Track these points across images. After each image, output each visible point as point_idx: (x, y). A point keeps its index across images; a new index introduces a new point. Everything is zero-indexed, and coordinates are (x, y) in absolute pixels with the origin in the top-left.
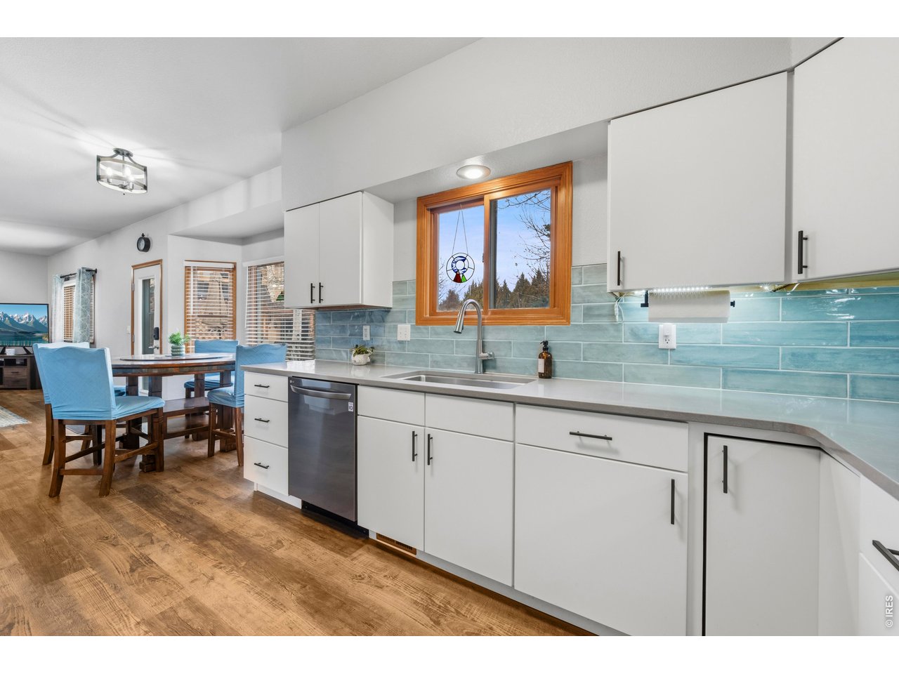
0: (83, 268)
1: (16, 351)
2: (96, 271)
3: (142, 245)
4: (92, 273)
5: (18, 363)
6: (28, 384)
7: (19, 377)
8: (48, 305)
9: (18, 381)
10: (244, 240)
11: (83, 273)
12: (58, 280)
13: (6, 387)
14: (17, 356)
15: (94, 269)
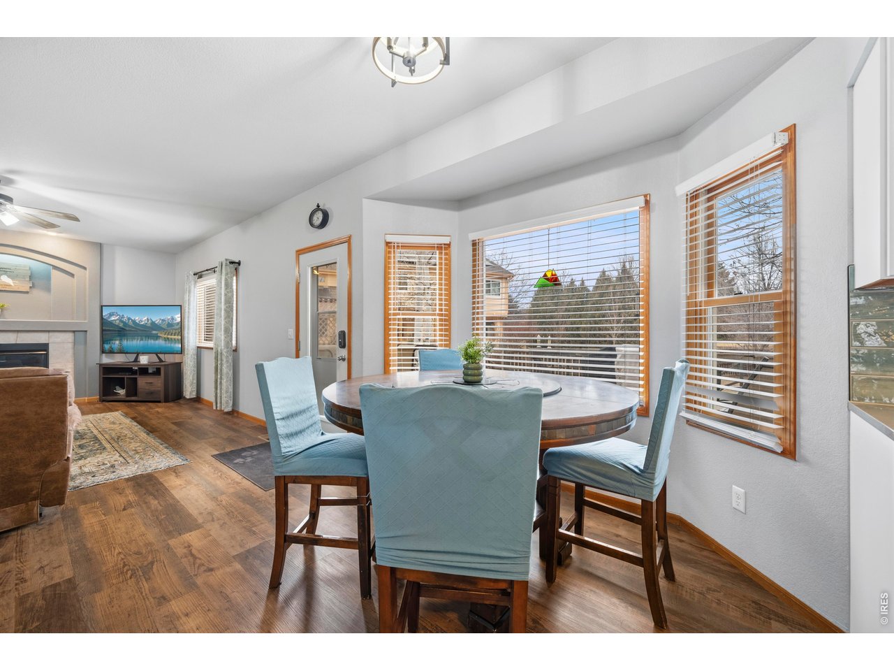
0: (226, 260)
1: (149, 359)
2: (239, 263)
3: (318, 218)
4: (236, 265)
5: (150, 371)
6: (162, 397)
7: (152, 389)
8: (181, 306)
9: (152, 393)
10: (461, 201)
11: (226, 265)
12: (192, 278)
13: (140, 399)
14: (151, 364)
15: (237, 261)
